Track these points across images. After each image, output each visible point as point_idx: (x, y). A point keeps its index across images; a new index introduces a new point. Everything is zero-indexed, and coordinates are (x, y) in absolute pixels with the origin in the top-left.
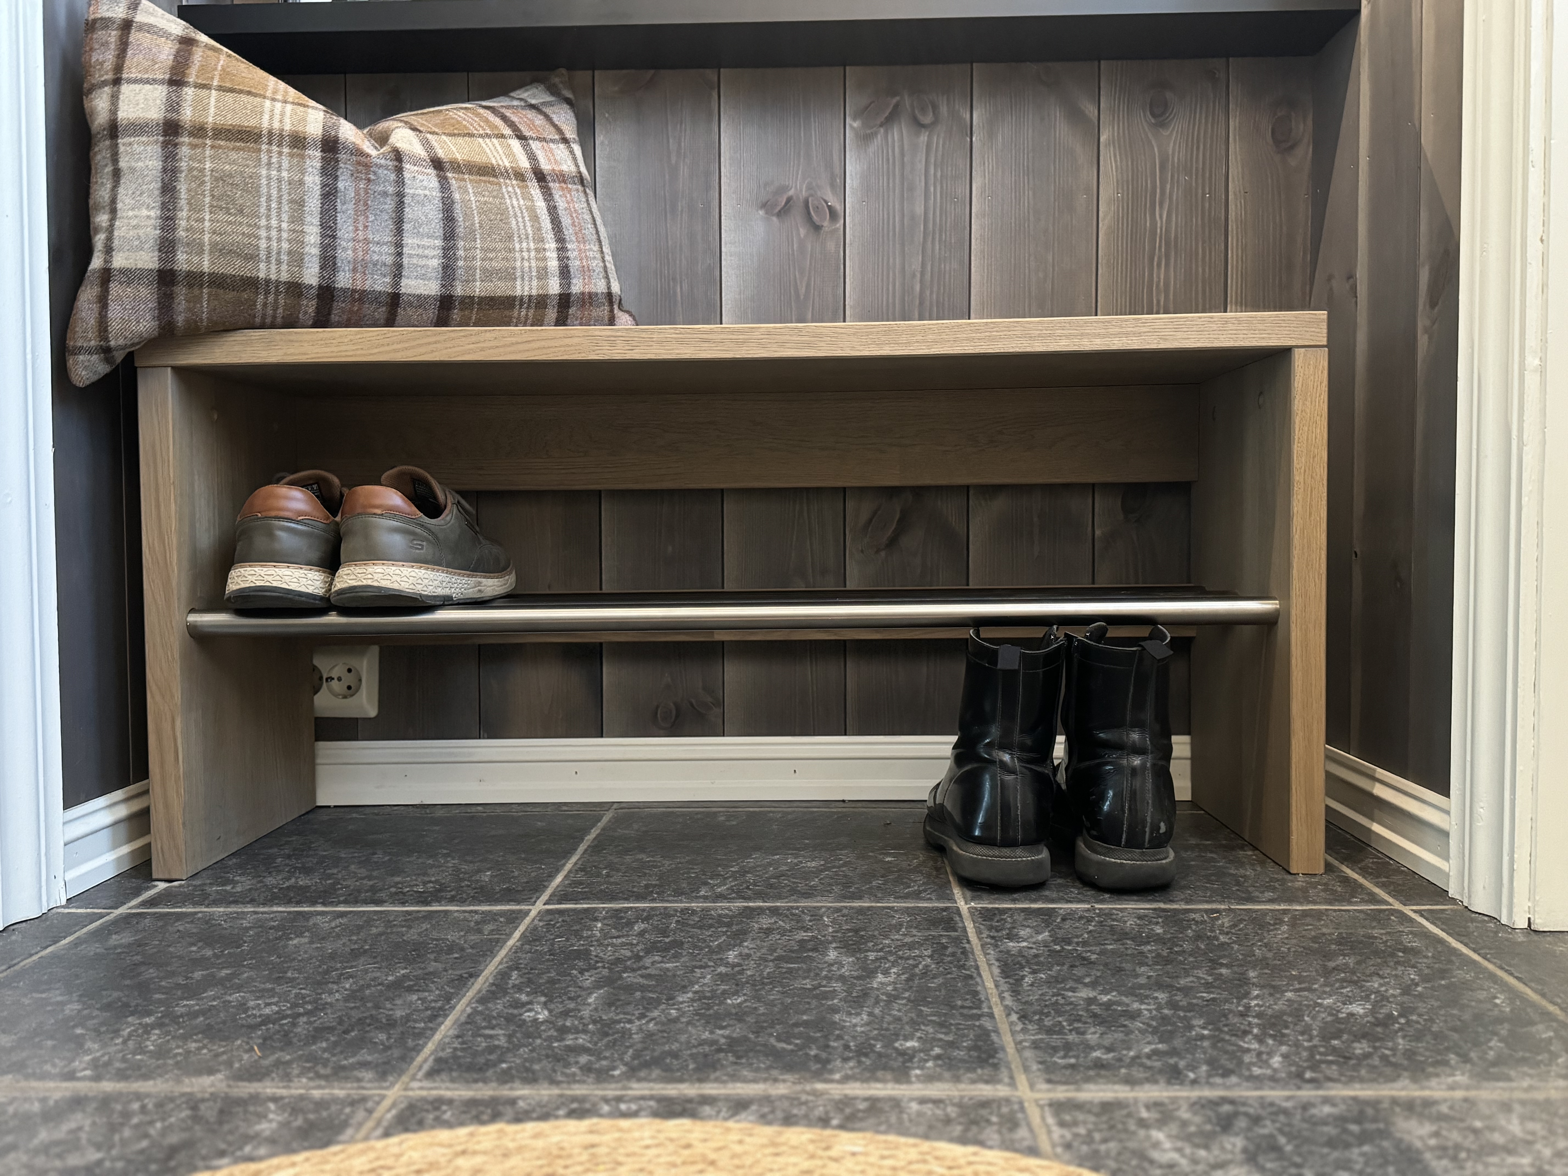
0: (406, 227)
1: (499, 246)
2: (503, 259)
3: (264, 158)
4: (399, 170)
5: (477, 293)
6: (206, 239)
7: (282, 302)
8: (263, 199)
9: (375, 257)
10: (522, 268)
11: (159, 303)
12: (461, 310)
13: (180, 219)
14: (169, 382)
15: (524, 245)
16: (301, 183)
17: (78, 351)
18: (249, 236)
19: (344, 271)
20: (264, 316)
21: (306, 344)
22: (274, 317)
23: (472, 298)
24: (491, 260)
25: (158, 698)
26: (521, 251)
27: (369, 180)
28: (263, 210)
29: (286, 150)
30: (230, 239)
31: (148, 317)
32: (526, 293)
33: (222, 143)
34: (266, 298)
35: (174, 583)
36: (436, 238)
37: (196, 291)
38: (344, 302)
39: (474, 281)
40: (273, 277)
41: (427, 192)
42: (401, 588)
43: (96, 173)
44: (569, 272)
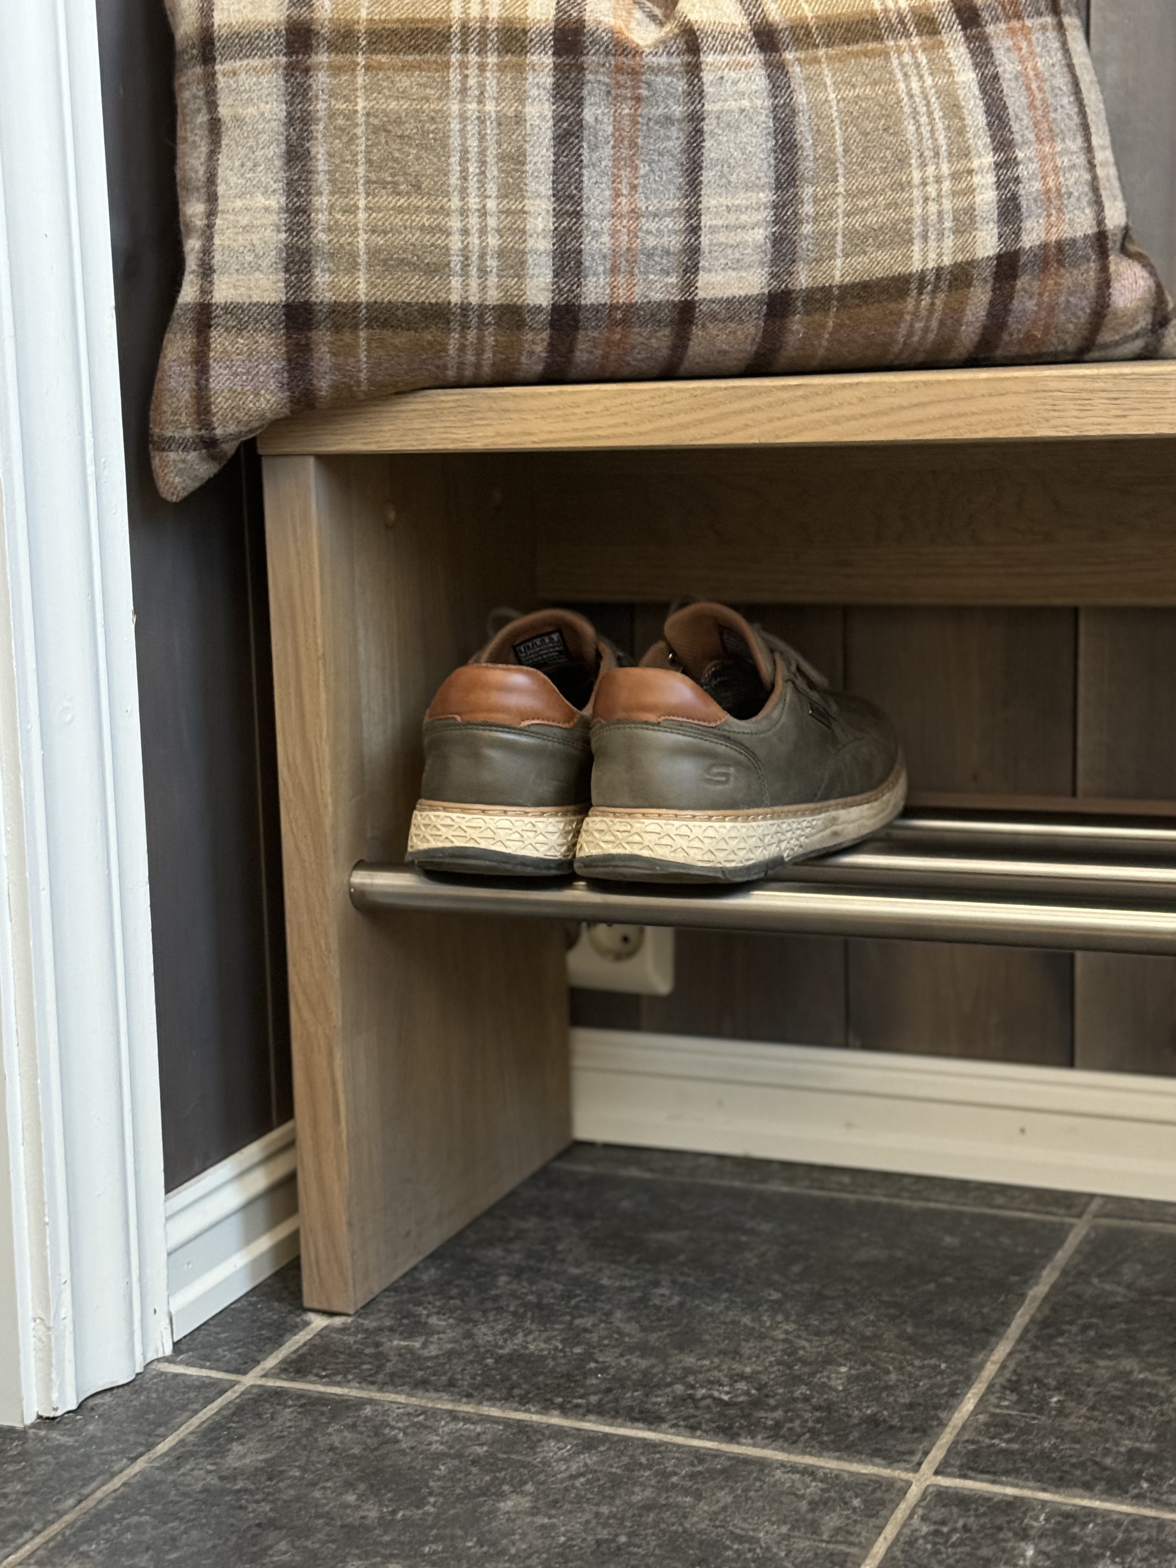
0: (707, 176)
1: (880, 181)
2: (888, 206)
3: (454, 78)
4: (694, 70)
5: (837, 280)
6: (362, 244)
7: (490, 340)
8: (455, 160)
9: (651, 242)
10: (925, 220)
11: (289, 361)
12: (808, 313)
13: (317, 211)
14: (312, 481)
15: (931, 170)
16: (519, 119)
17: (166, 444)
18: (431, 230)
19: (595, 274)
20: (461, 365)
21: (531, 416)
22: (478, 365)
23: (826, 291)
24: (865, 211)
25: (307, 1014)
26: (924, 184)
27: (638, 99)
28: (454, 180)
29: (492, 59)
30: (398, 240)
31: (273, 385)
32: (931, 265)
33: (383, 58)
34: (463, 336)
35: (328, 822)
36: (762, 188)
37: (347, 337)
38: (596, 327)
39: (833, 257)
40: (474, 300)
41: (745, 103)
42: (689, 861)
43: (185, 122)
44: (1018, 208)
